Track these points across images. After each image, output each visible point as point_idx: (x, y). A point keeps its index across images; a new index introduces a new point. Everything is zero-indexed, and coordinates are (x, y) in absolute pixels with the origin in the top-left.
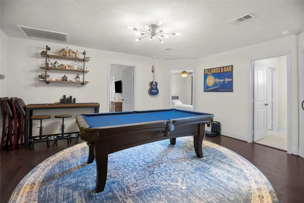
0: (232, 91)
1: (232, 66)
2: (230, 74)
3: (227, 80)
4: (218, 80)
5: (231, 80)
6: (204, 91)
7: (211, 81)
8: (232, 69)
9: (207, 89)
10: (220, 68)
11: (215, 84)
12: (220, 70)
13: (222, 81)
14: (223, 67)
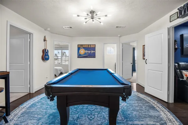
0: (95, 57)
1: (95, 45)
2: (94, 49)
3: (92, 52)
4: (87, 51)
5: (94, 52)
6: (78, 57)
7: (82, 51)
8: (95, 46)
9: (80, 56)
10: (89, 45)
11: (85, 53)
12: (89, 46)
13: (89, 52)
14: (90, 45)
